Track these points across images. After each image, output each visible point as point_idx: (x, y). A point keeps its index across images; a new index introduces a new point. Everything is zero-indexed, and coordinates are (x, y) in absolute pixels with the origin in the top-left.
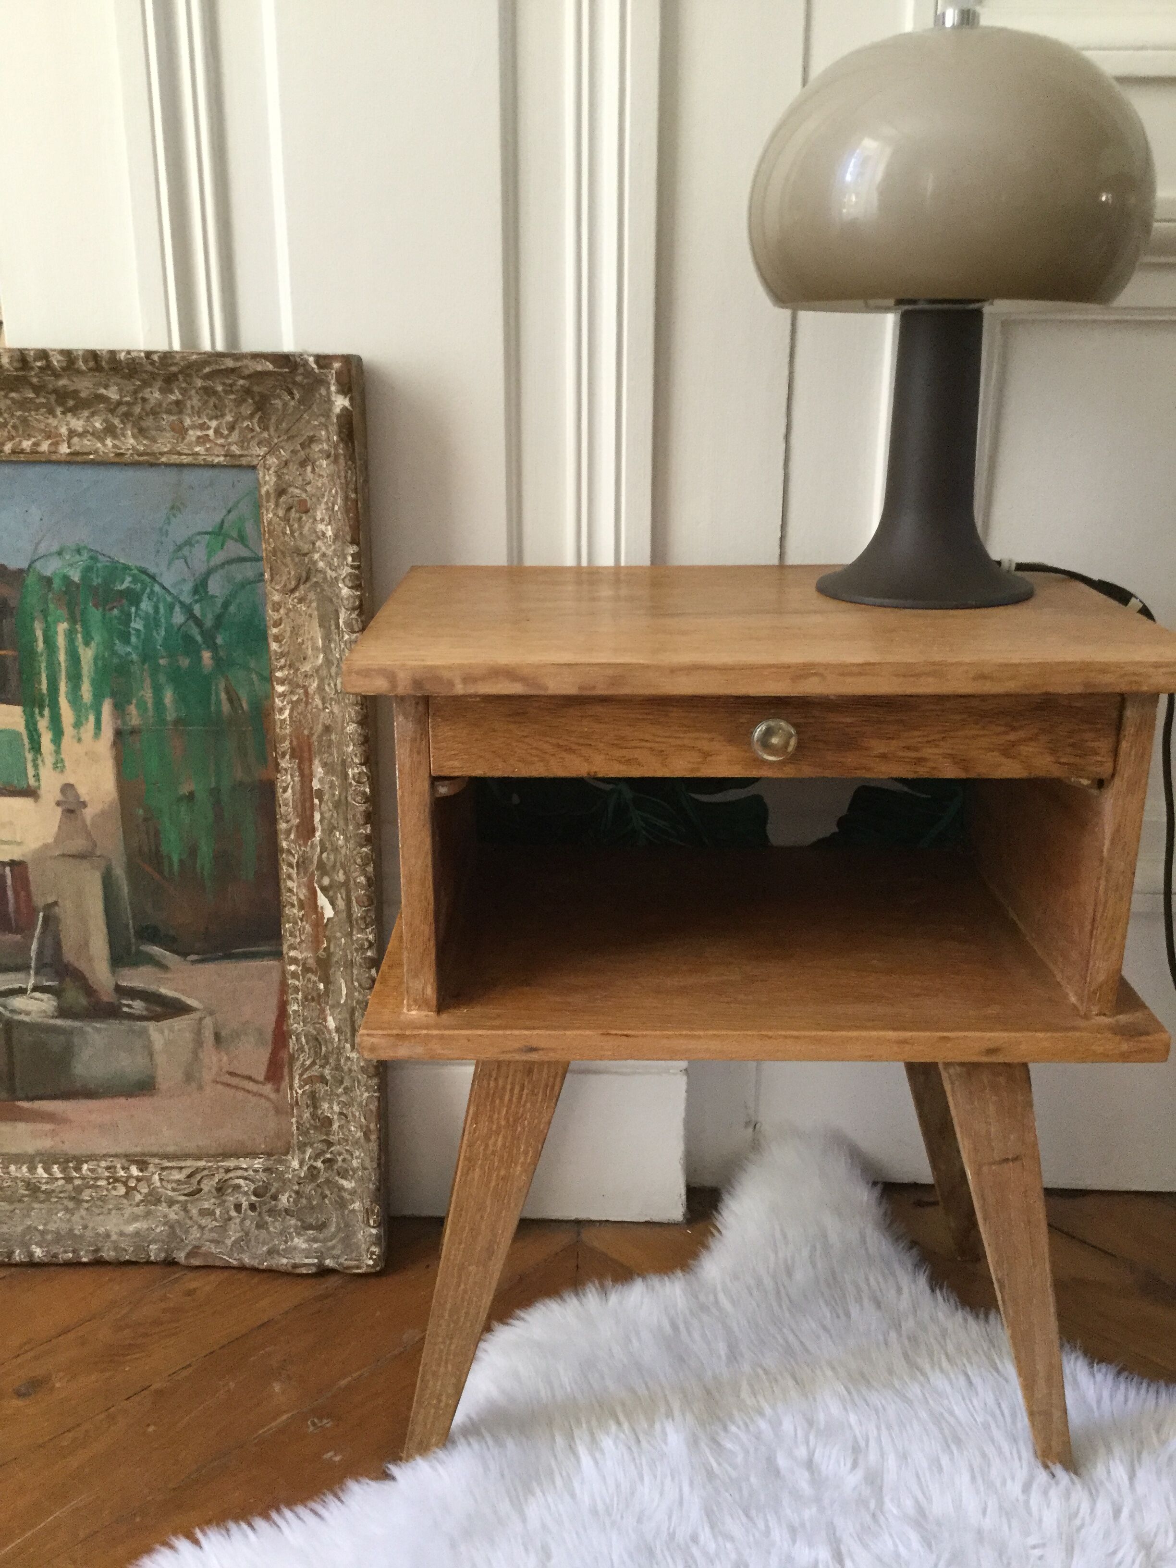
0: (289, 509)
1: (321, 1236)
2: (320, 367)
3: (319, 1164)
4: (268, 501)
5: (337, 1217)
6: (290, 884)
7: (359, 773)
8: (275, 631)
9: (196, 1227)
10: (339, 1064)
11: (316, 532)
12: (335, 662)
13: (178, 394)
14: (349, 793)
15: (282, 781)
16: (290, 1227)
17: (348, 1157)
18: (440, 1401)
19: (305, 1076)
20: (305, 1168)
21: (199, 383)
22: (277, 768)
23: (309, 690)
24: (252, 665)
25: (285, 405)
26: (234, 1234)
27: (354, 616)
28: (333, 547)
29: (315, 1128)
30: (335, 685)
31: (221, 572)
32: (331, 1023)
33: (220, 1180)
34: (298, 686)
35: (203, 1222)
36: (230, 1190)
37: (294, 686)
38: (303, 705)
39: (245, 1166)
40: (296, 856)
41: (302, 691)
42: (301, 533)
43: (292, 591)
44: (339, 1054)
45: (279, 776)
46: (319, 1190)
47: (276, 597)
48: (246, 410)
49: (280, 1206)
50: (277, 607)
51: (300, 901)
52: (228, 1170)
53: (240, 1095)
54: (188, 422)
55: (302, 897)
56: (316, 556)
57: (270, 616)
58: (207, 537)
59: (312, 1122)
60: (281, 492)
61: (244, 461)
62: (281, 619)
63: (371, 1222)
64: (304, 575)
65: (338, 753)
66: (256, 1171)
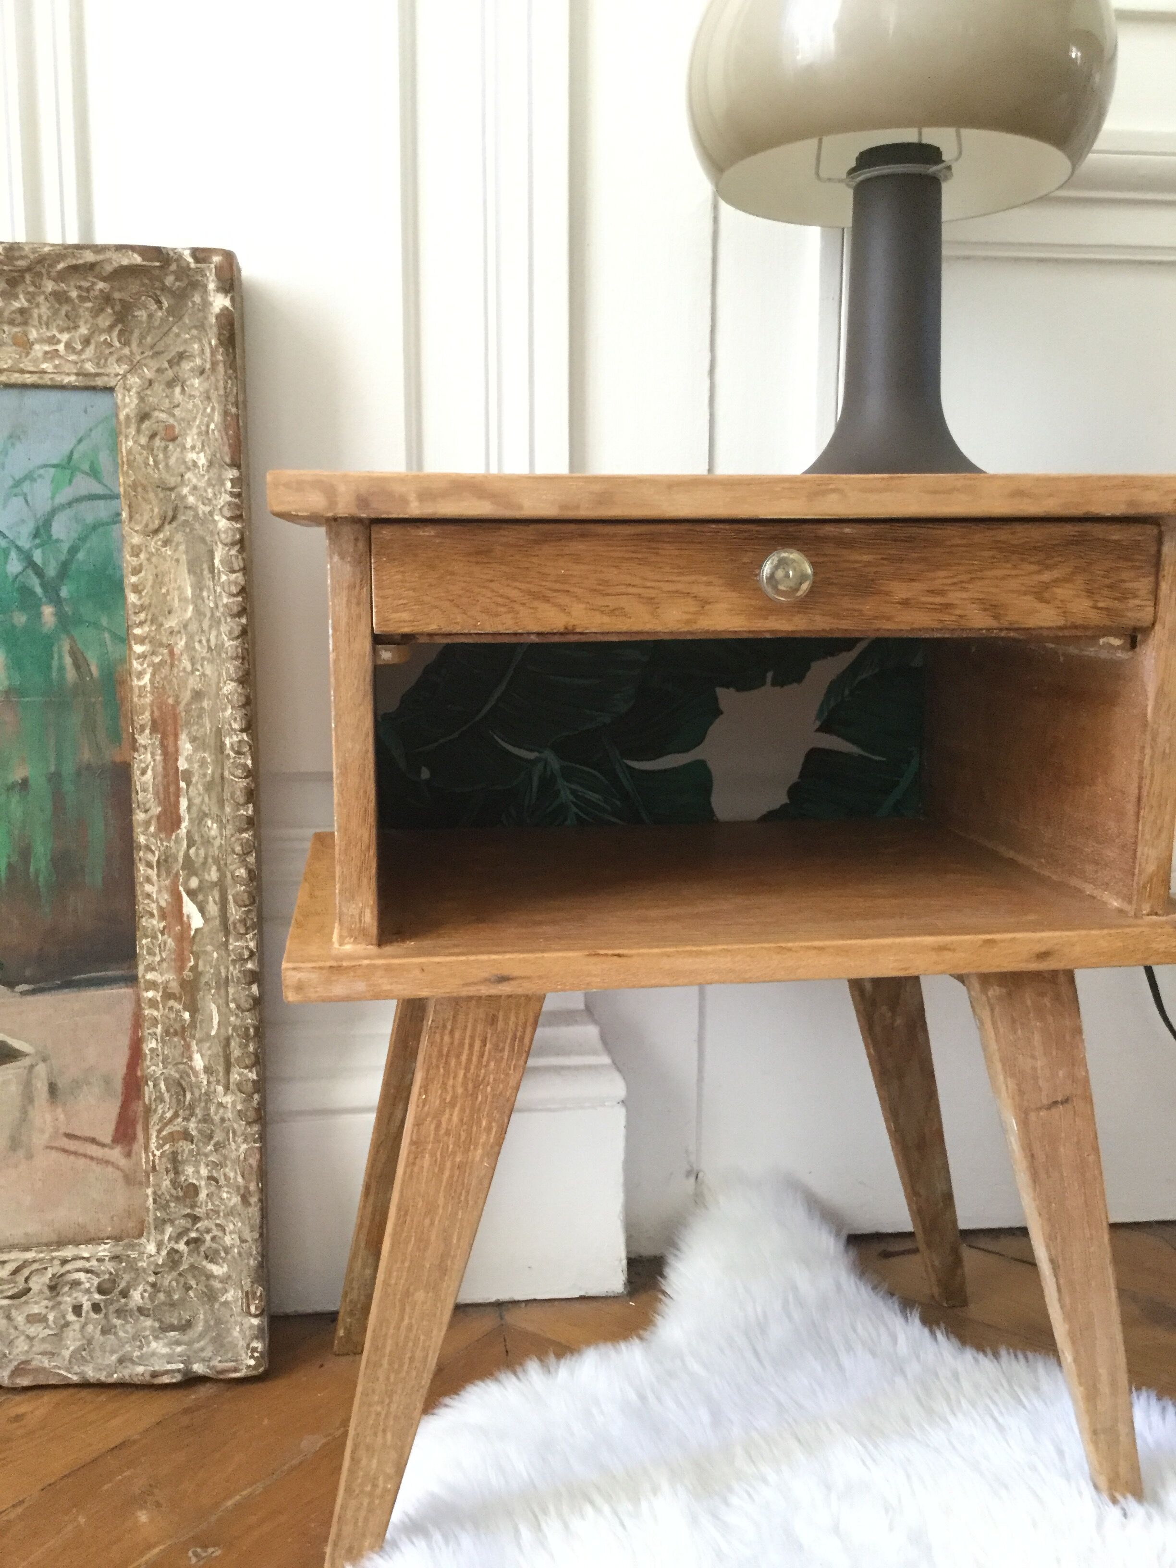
0: (153, 436)
1: (186, 1338)
2: (197, 260)
3: (181, 1246)
4: (128, 427)
5: (205, 1313)
6: (148, 888)
7: (240, 741)
8: (133, 579)
9: (22, 1338)
10: (209, 1115)
11: (185, 462)
12: (209, 615)
13: (23, 300)
14: (226, 767)
15: (141, 760)
16: (145, 1329)
17: (220, 1234)
18: (375, 1486)
19: (164, 1133)
20: (164, 1253)
21: (49, 286)
22: (134, 746)
23: (175, 650)
24: (104, 621)
25: (150, 316)
26: (72, 1342)
27: (233, 552)
28: (206, 478)
29: (177, 1199)
30: (208, 641)
31: (69, 512)
32: (198, 1062)
33: (54, 1275)
34: (161, 645)
35: (32, 1330)
36: (66, 1289)
37: (156, 644)
38: (167, 668)
39: (86, 1255)
40: (157, 853)
41: (166, 651)
42: (167, 465)
43: (156, 531)
44: (208, 1101)
45: (136, 755)
46: (182, 1280)
47: (136, 540)
48: (104, 321)
49: (132, 1305)
50: (136, 551)
51: (160, 908)
52: (64, 1262)
53: (82, 1162)
54: (33, 334)
55: (163, 904)
56: (185, 491)
57: (128, 561)
58: (52, 470)
59: (174, 1192)
60: (144, 417)
61: (99, 382)
62: (141, 565)
63: (253, 1309)
64: (170, 514)
65: (211, 722)
66: (100, 1260)
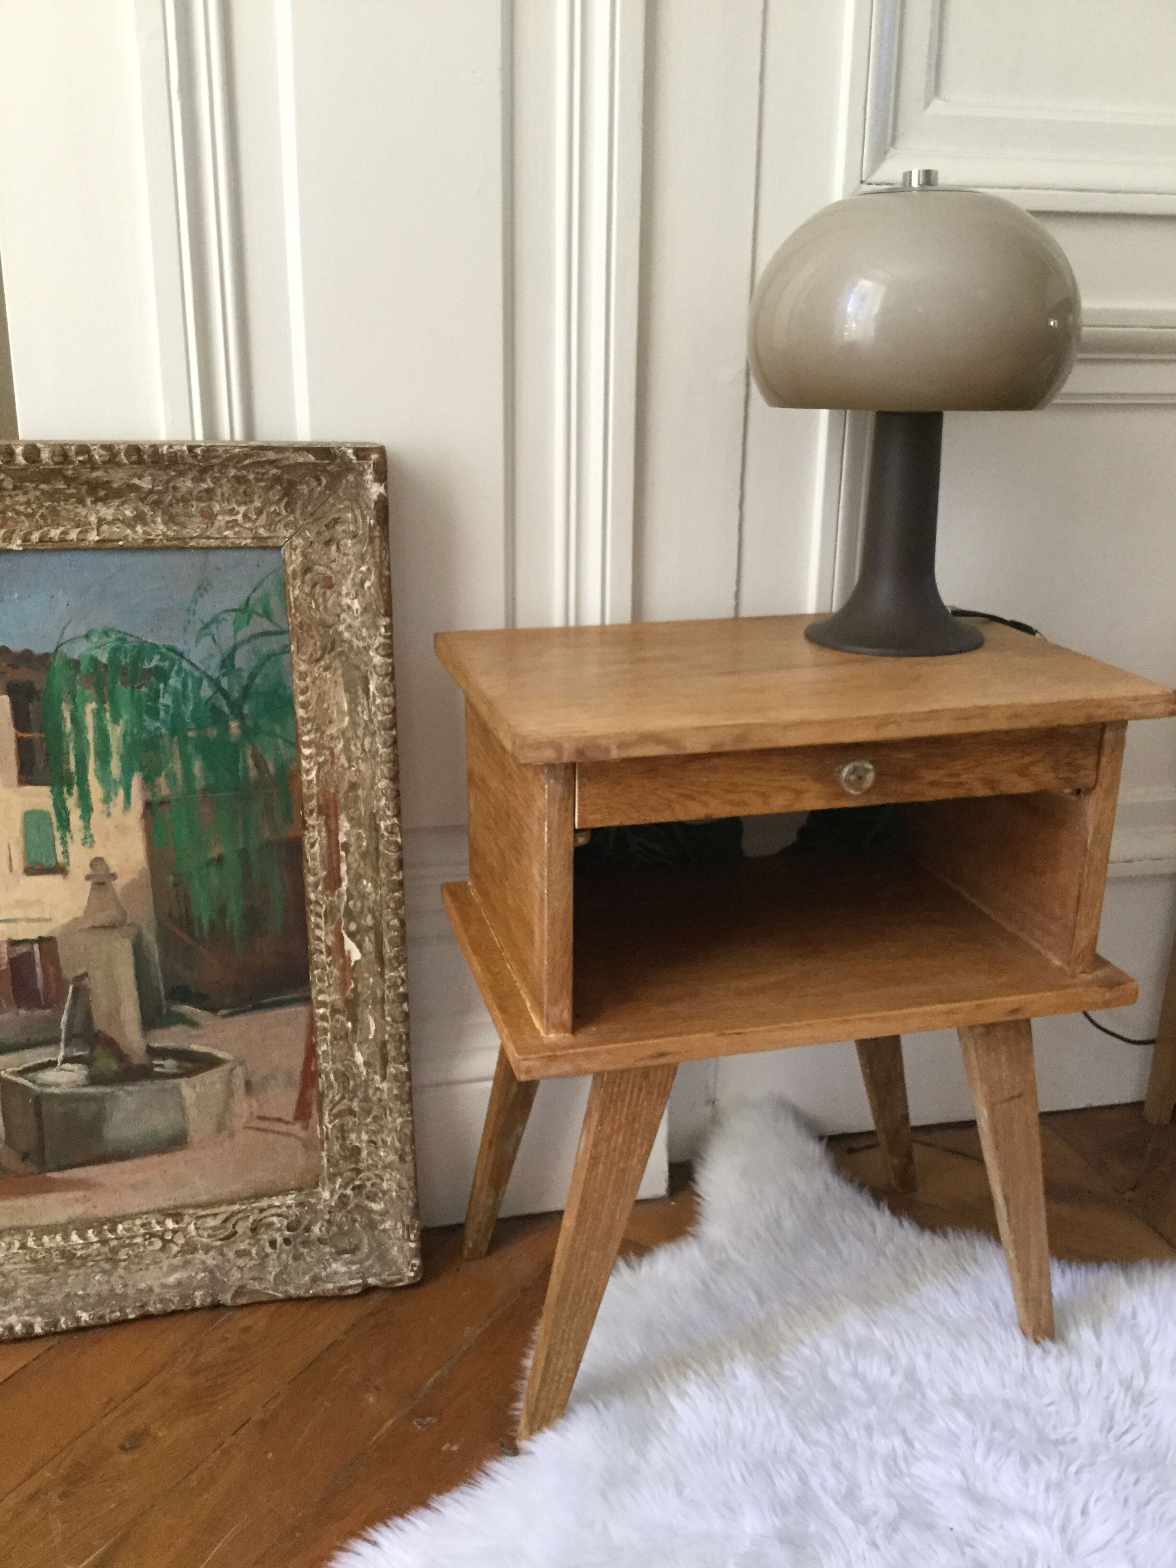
0: (314, 586)
1: (356, 1258)
2: (358, 458)
3: (349, 1192)
4: (294, 579)
5: (368, 1239)
6: (318, 932)
7: (392, 825)
8: (301, 698)
9: (235, 1269)
10: (368, 1096)
11: (340, 605)
12: (363, 725)
13: (209, 482)
14: (380, 844)
15: (310, 837)
16: (325, 1254)
17: (378, 1181)
19: (334, 1111)
20: (336, 1197)
21: (232, 472)
22: (304, 826)
23: (335, 751)
24: (278, 730)
25: (311, 491)
26: (272, 1270)
27: (386, 681)
28: (360, 619)
29: (345, 1158)
30: (362, 745)
31: (246, 647)
32: (359, 1058)
33: (254, 1221)
34: (324, 748)
35: (241, 1262)
36: (263, 1229)
37: (320, 747)
38: (329, 765)
39: (277, 1204)
40: (324, 906)
41: (328, 753)
42: (325, 607)
43: (318, 660)
44: (367, 1088)
45: (306, 832)
46: (349, 1216)
47: (303, 667)
48: (274, 495)
49: (313, 1237)
50: (303, 676)
51: (328, 948)
52: (262, 1210)
53: (271, 1137)
54: (217, 508)
55: (330, 944)
56: (342, 628)
57: (297, 685)
58: (234, 614)
59: (342, 1153)
60: (307, 570)
61: (270, 543)
62: (307, 687)
63: (412, 1237)
64: (329, 646)
65: (365, 806)
66: (289, 1207)
